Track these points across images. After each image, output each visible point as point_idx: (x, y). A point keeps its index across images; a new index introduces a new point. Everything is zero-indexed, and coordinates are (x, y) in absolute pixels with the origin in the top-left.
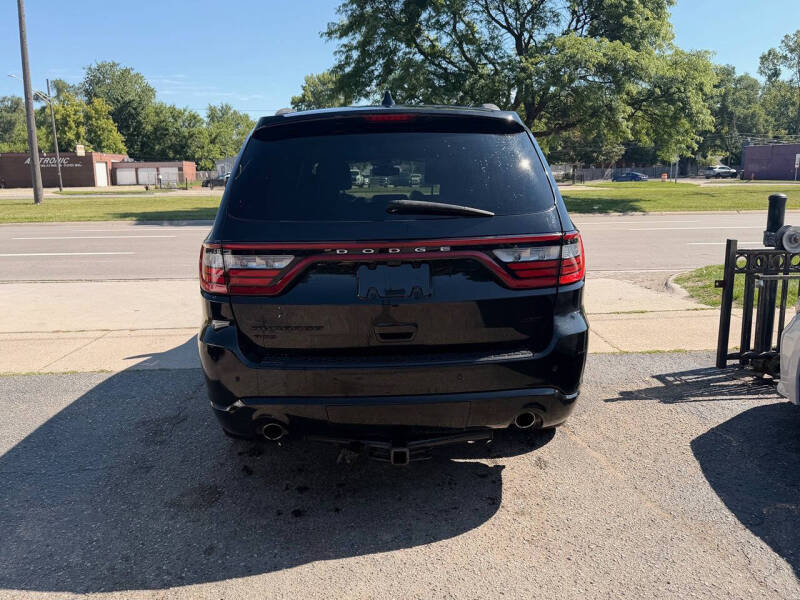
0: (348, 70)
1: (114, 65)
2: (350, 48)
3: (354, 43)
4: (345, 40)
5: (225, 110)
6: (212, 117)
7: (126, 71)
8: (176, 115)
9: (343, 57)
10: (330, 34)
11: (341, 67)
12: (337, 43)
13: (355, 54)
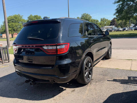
0: (119, 9)
1: (85, 14)
2: (120, 5)
3: (121, 4)
4: (119, 4)
5: (104, 19)
6: (101, 20)
7: (87, 14)
8: (94, 21)
9: (118, 7)
10: (115, 3)
11: (117, 9)
12: (117, 4)
13: (121, 6)
